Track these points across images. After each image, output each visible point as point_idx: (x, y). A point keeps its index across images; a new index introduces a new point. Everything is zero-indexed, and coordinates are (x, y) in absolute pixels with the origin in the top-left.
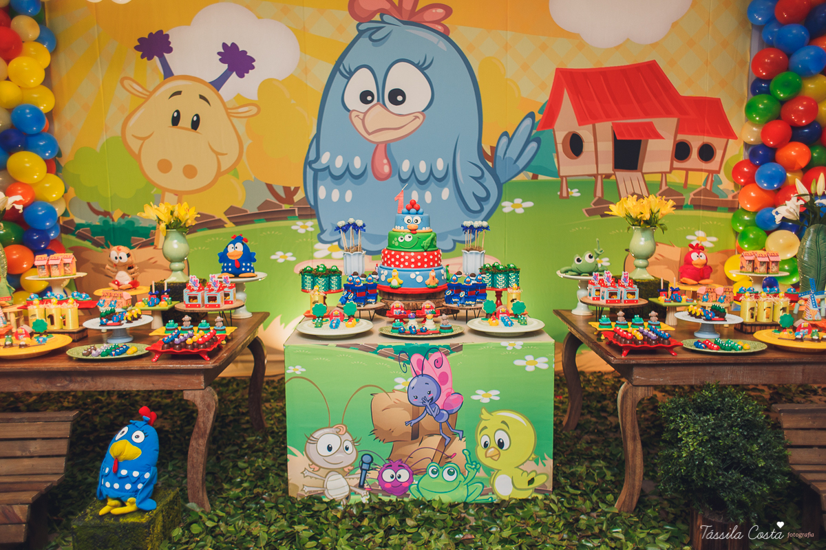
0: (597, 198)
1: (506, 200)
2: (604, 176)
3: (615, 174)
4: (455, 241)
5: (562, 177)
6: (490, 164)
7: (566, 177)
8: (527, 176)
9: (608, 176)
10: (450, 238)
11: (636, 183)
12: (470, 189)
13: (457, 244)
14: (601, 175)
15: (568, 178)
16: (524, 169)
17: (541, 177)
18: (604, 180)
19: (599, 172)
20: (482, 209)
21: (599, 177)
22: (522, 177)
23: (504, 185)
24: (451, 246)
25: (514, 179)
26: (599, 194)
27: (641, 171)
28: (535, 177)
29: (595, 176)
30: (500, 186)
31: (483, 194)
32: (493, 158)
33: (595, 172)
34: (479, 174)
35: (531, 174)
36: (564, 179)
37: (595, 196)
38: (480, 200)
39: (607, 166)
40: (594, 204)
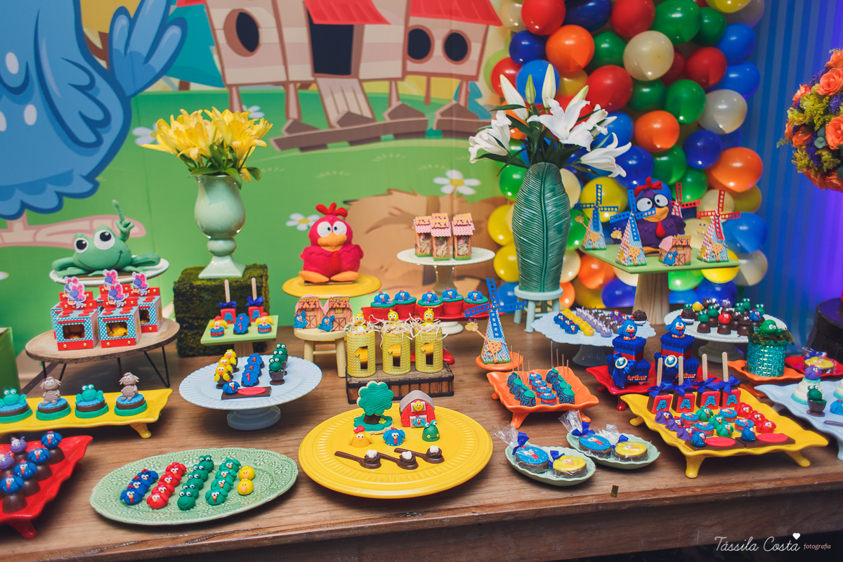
0: (290, 122)
1: (139, 125)
2: (298, 85)
3: (315, 82)
4: (60, 195)
5: (230, 86)
6: (103, 63)
7: (237, 86)
8: (171, 84)
9: (305, 85)
10: (51, 189)
11: (350, 96)
12: (73, 106)
13: (66, 199)
14: (295, 82)
15: (241, 89)
16: (164, 71)
17: (195, 87)
18: (301, 91)
19: (291, 78)
20: (99, 141)
21: (291, 87)
22: (160, 86)
23: (133, 100)
24: (54, 202)
25: (150, 90)
26: (293, 114)
27: (357, 76)
28: (184, 86)
29: (285, 84)
30: (125, 101)
31: (98, 115)
32: (107, 52)
33: (283, 79)
34: (85, 81)
35: (176, 82)
36: (234, 89)
37: (288, 117)
38: (92, 124)
39: (302, 69)
40: (288, 130)
